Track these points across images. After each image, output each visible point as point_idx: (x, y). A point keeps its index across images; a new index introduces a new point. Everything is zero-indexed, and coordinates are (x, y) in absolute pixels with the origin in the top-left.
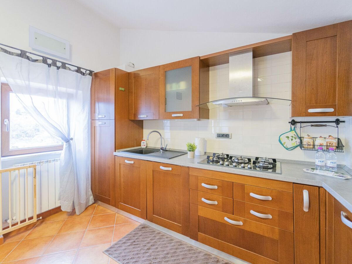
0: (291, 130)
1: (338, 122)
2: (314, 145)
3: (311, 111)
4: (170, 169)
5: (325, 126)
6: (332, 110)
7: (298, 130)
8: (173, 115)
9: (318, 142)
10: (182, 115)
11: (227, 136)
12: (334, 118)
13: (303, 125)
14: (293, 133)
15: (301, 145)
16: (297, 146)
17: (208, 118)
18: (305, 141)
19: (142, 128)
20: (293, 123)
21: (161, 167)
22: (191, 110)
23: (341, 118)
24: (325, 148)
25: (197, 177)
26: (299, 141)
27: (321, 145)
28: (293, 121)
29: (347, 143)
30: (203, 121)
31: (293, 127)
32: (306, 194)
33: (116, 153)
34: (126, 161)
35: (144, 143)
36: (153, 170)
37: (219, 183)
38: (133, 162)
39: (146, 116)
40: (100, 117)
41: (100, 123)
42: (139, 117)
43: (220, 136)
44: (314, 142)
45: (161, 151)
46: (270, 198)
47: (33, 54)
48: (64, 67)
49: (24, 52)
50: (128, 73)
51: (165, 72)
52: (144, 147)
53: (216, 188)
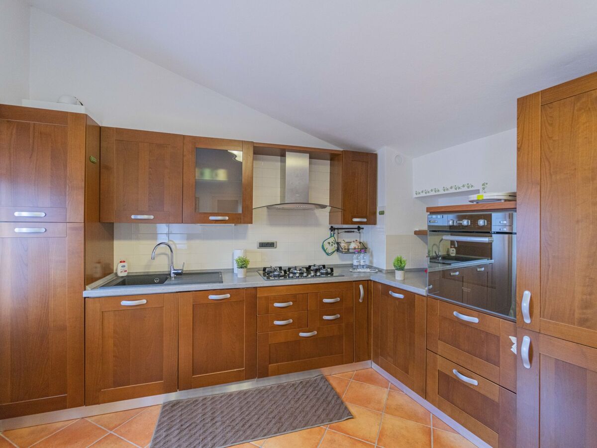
0: (331, 237)
1: (359, 228)
2: (348, 249)
3: (354, 220)
4: (228, 296)
5: (353, 232)
6: (365, 220)
7: (336, 236)
8: (211, 218)
9: (352, 246)
10: (227, 218)
11: (271, 245)
12: (356, 226)
13: (339, 231)
14: (332, 240)
15: (338, 250)
16: (334, 252)
18: (343, 245)
19: (113, 239)
20: (332, 229)
21: (212, 297)
22: (242, 212)
23: (361, 226)
24: (357, 251)
25: (267, 298)
26: (336, 246)
27: (355, 249)
31: (332, 233)
32: (361, 287)
33: (89, 293)
34: (124, 303)
35: (124, 266)
36: (193, 305)
37: (294, 298)
38: (144, 301)
39: (152, 217)
40: (25, 214)
41: (24, 230)
42: (133, 217)
43: (263, 245)
44: (348, 246)
45: (172, 275)
46: (339, 299)
50: (100, 127)
51: (197, 149)
52: (125, 275)
53: (291, 304)
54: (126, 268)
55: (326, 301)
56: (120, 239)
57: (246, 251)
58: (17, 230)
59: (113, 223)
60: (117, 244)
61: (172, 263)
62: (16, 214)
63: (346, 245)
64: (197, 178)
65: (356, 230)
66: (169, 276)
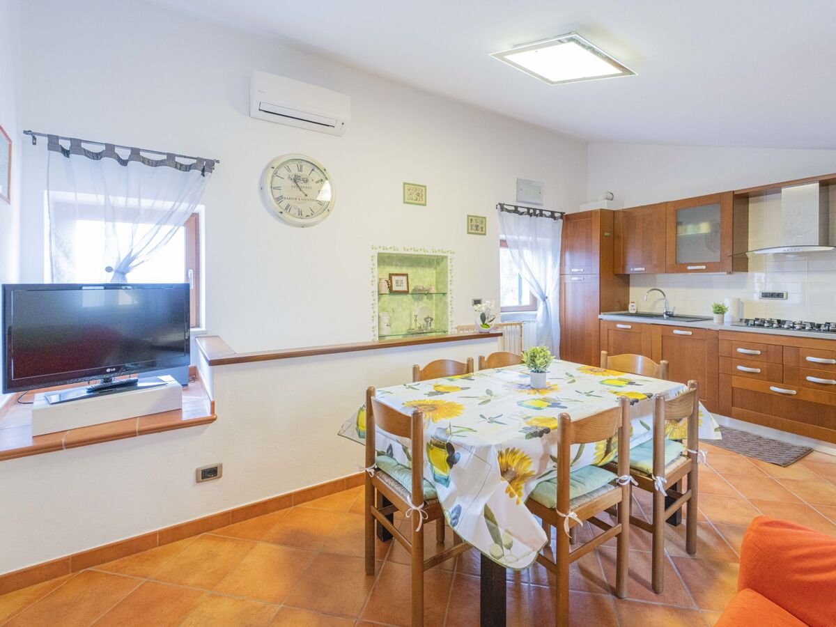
8: (689, 268)
10: (704, 267)
11: (779, 295)
17: (746, 269)
19: (629, 286)
21: (675, 331)
22: (719, 261)
25: (730, 342)
30: (738, 276)
33: (601, 316)
34: (619, 326)
35: (633, 306)
36: (662, 336)
37: (765, 347)
38: (630, 327)
39: (644, 268)
40: (576, 270)
41: (576, 279)
42: (631, 269)
43: (765, 295)
45: (665, 316)
46: (833, 361)
47: (521, 207)
48: (541, 215)
49: (516, 207)
50: (614, 211)
51: (676, 210)
52: (634, 312)
53: (759, 352)
55: (810, 359)
56: (633, 286)
58: (573, 279)
60: (631, 289)
61: (666, 307)
62: (573, 270)
66: (662, 316)
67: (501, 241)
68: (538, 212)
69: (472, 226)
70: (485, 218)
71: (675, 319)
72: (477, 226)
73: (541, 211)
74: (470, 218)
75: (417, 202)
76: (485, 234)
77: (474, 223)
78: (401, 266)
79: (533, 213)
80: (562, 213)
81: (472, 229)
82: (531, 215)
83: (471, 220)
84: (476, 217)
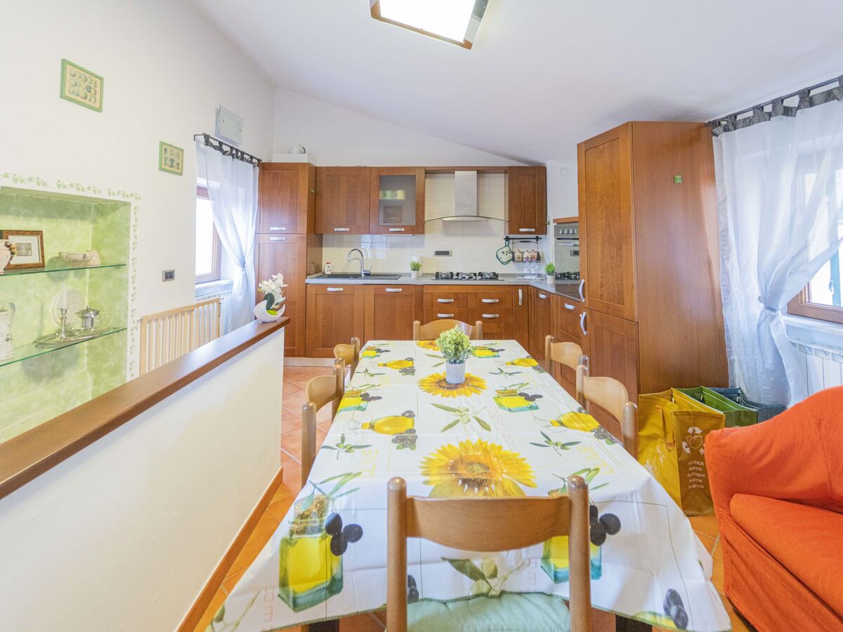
0: (506, 246)
1: (537, 239)
2: (522, 258)
3: (521, 230)
4: (400, 290)
5: (530, 242)
6: (533, 230)
7: (511, 246)
8: (391, 230)
9: (525, 255)
10: (403, 230)
11: (446, 253)
12: (534, 236)
13: (515, 241)
14: (506, 249)
15: (513, 259)
16: (510, 261)
17: (423, 233)
18: (517, 254)
19: (322, 246)
20: (507, 239)
21: (388, 290)
22: (414, 224)
23: (540, 236)
24: (530, 260)
25: (432, 294)
26: (511, 255)
27: (527, 258)
28: (507, 237)
29: (543, 255)
30: (417, 237)
31: (507, 243)
32: (520, 291)
33: (309, 280)
34: (329, 289)
35: (329, 267)
36: (375, 295)
37: (456, 296)
38: (342, 289)
39: (348, 229)
40: (276, 229)
41: (276, 238)
42: (335, 229)
43: (438, 253)
44: (522, 256)
45: (363, 275)
46: (497, 301)
47: (225, 144)
48: (242, 159)
49: (221, 143)
50: (316, 167)
51: (380, 176)
52: (329, 273)
53: (453, 300)
54: (330, 268)
55: (484, 301)
56: (326, 246)
57: (422, 258)
58: (272, 238)
59: (322, 235)
60: (324, 249)
61: (362, 266)
62: (272, 229)
63: (520, 255)
64: (380, 198)
65: (535, 241)
66: (361, 275)
67: (199, 188)
68: (239, 154)
69: (166, 158)
70: (182, 150)
71: (371, 277)
72: (172, 161)
73: (243, 153)
74: (164, 148)
75: (86, 101)
76: (181, 174)
77: (169, 155)
78: (26, 215)
79: (237, 154)
80: (259, 160)
81: (165, 164)
82: (233, 155)
83: (166, 150)
84: (171, 146)
